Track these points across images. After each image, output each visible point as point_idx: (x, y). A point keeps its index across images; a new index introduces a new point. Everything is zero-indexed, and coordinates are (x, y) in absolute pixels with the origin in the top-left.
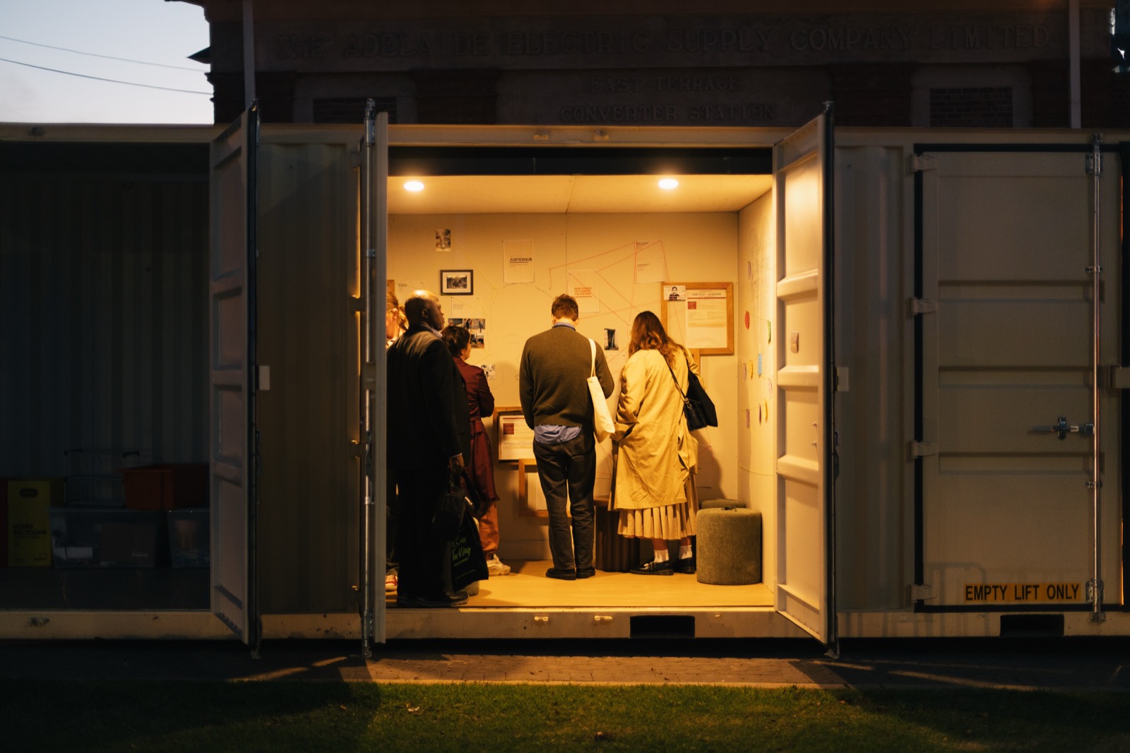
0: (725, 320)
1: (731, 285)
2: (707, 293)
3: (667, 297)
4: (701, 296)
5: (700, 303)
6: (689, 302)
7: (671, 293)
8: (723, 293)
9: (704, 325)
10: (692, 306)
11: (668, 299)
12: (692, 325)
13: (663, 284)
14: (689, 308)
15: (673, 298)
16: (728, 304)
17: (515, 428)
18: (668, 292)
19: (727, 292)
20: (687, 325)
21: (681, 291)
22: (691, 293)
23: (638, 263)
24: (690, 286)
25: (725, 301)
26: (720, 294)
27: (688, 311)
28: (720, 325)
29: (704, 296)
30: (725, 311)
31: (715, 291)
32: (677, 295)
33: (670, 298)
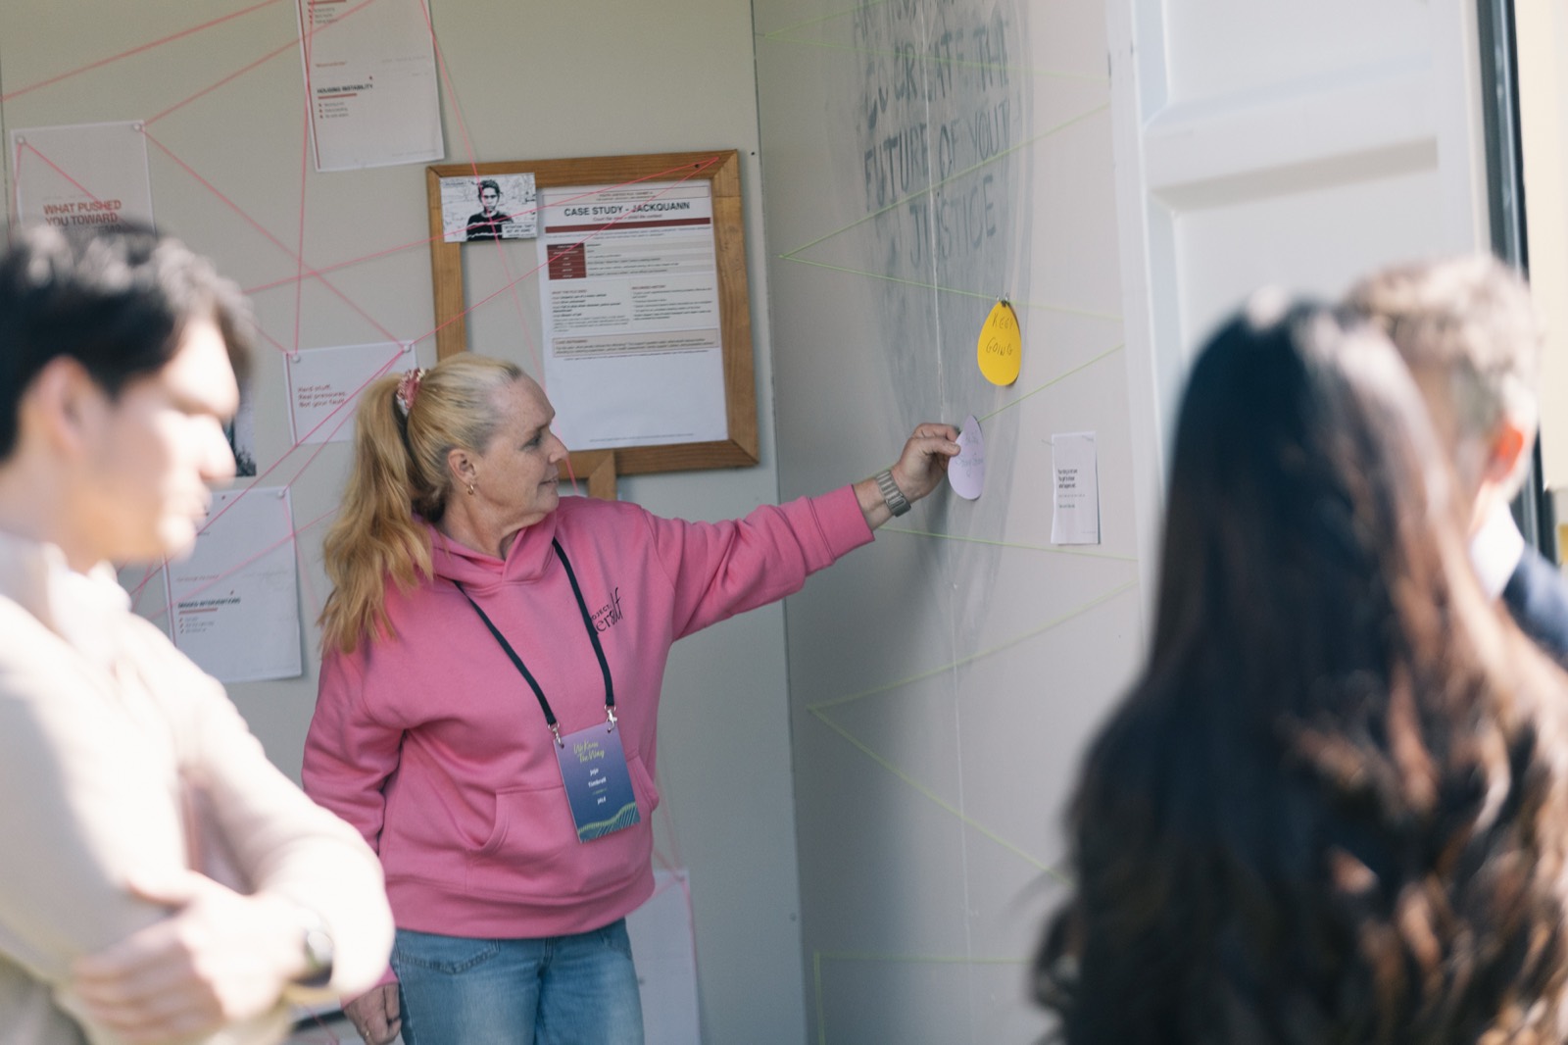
0: (709, 320)
1: (733, 160)
2: (627, 199)
3: (455, 230)
4: (603, 218)
5: (599, 247)
6: (551, 248)
7: (477, 208)
8: (697, 198)
9: (622, 348)
10: (567, 263)
11: (463, 237)
12: (572, 348)
13: (440, 171)
14: (556, 272)
15: (485, 228)
16: (720, 247)
18: (460, 203)
19: (716, 195)
20: (548, 350)
21: (515, 196)
22: (563, 204)
23: (322, 79)
24: (552, 174)
25: (706, 233)
26: (686, 206)
27: (548, 288)
28: (691, 343)
29: (612, 218)
30: (710, 279)
31: (665, 193)
32: (501, 217)
33: (469, 232)
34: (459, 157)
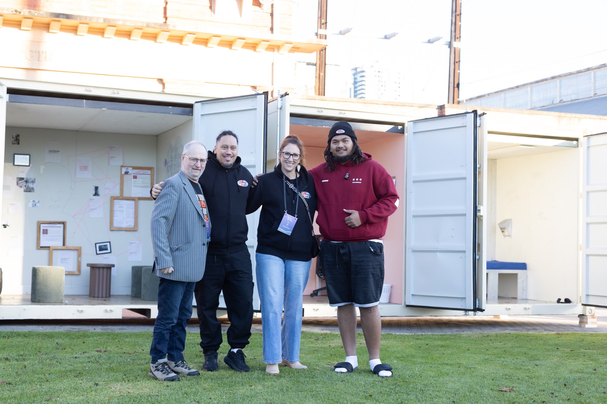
0: (150, 185)
1: (153, 168)
2: (142, 171)
3: (123, 173)
5: (138, 176)
6: (133, 176)
7: (126, 171)
8: (149, 172)
9: (140, 187)
10: (135, 177)
11: (124, 173)
12: (134, 186)
13: (122, 166)
15: (127, 173)
17: (48, 231)
18: (124, 170)
19: (151, 172)
20: (132, 186)
21: (130, 170)
22: (135, 171)
23: (111, 155)
24: (134, 168)
25: (150, 176)
27: (133, 180)
28: (147, 187)
29: (140, 173)
30: (150, 181)
31: (146, 171)
32: (128, 172)
33: (125, 173)
34: (125, 165)
